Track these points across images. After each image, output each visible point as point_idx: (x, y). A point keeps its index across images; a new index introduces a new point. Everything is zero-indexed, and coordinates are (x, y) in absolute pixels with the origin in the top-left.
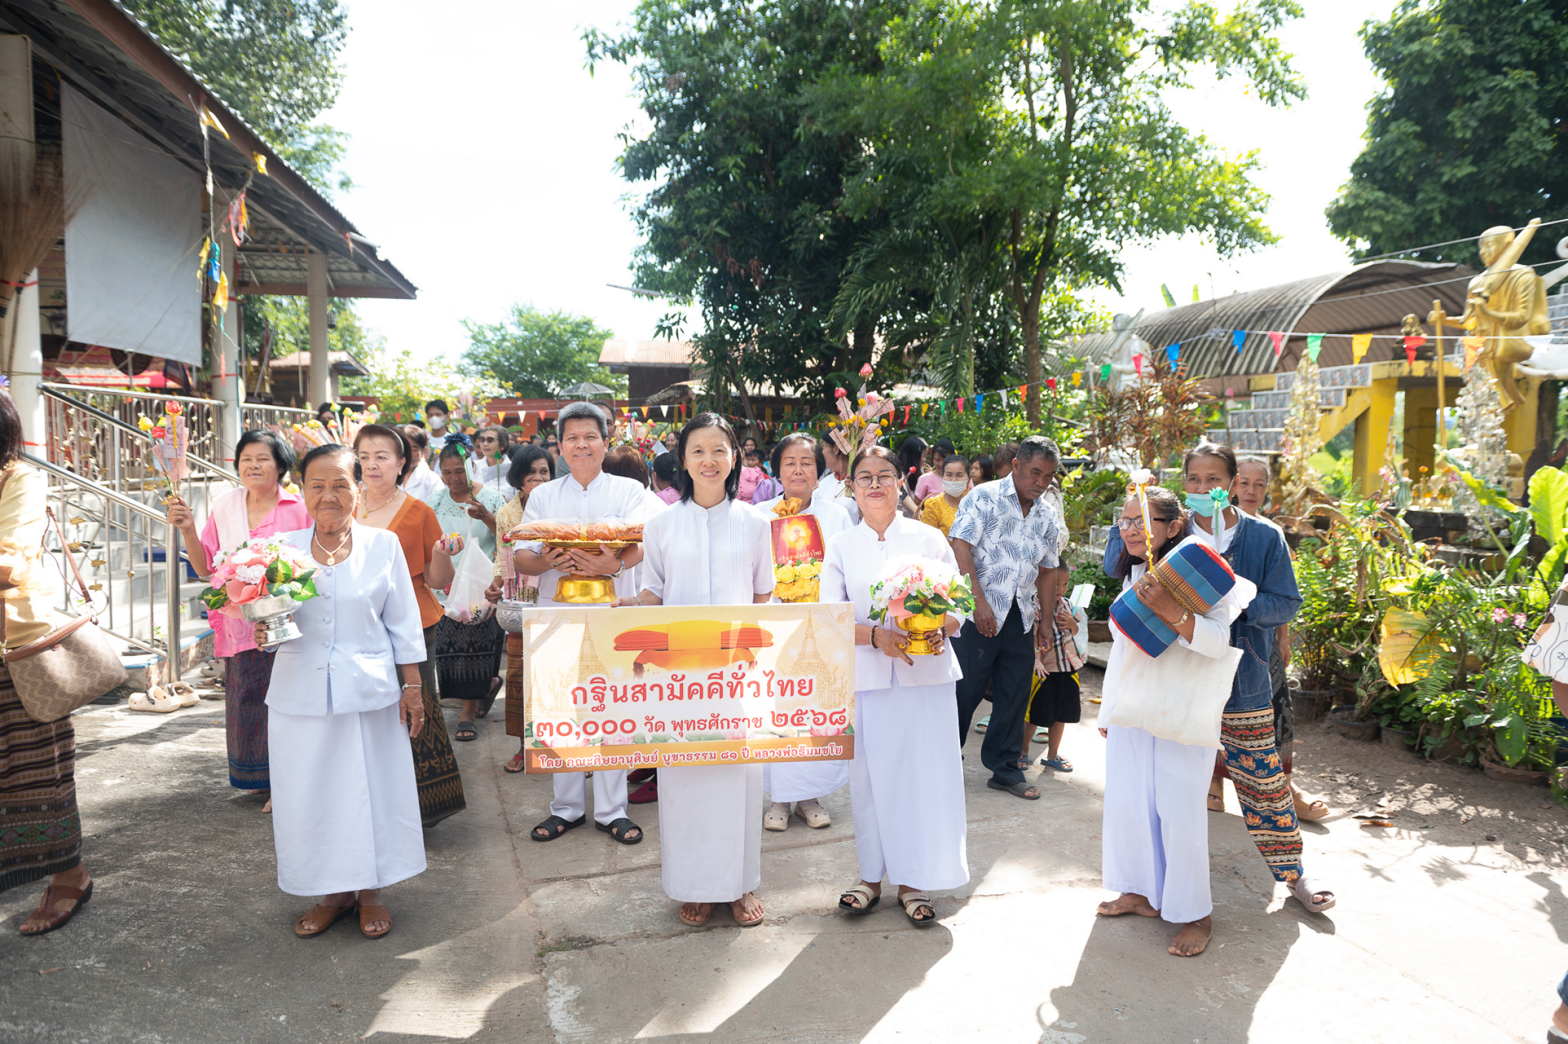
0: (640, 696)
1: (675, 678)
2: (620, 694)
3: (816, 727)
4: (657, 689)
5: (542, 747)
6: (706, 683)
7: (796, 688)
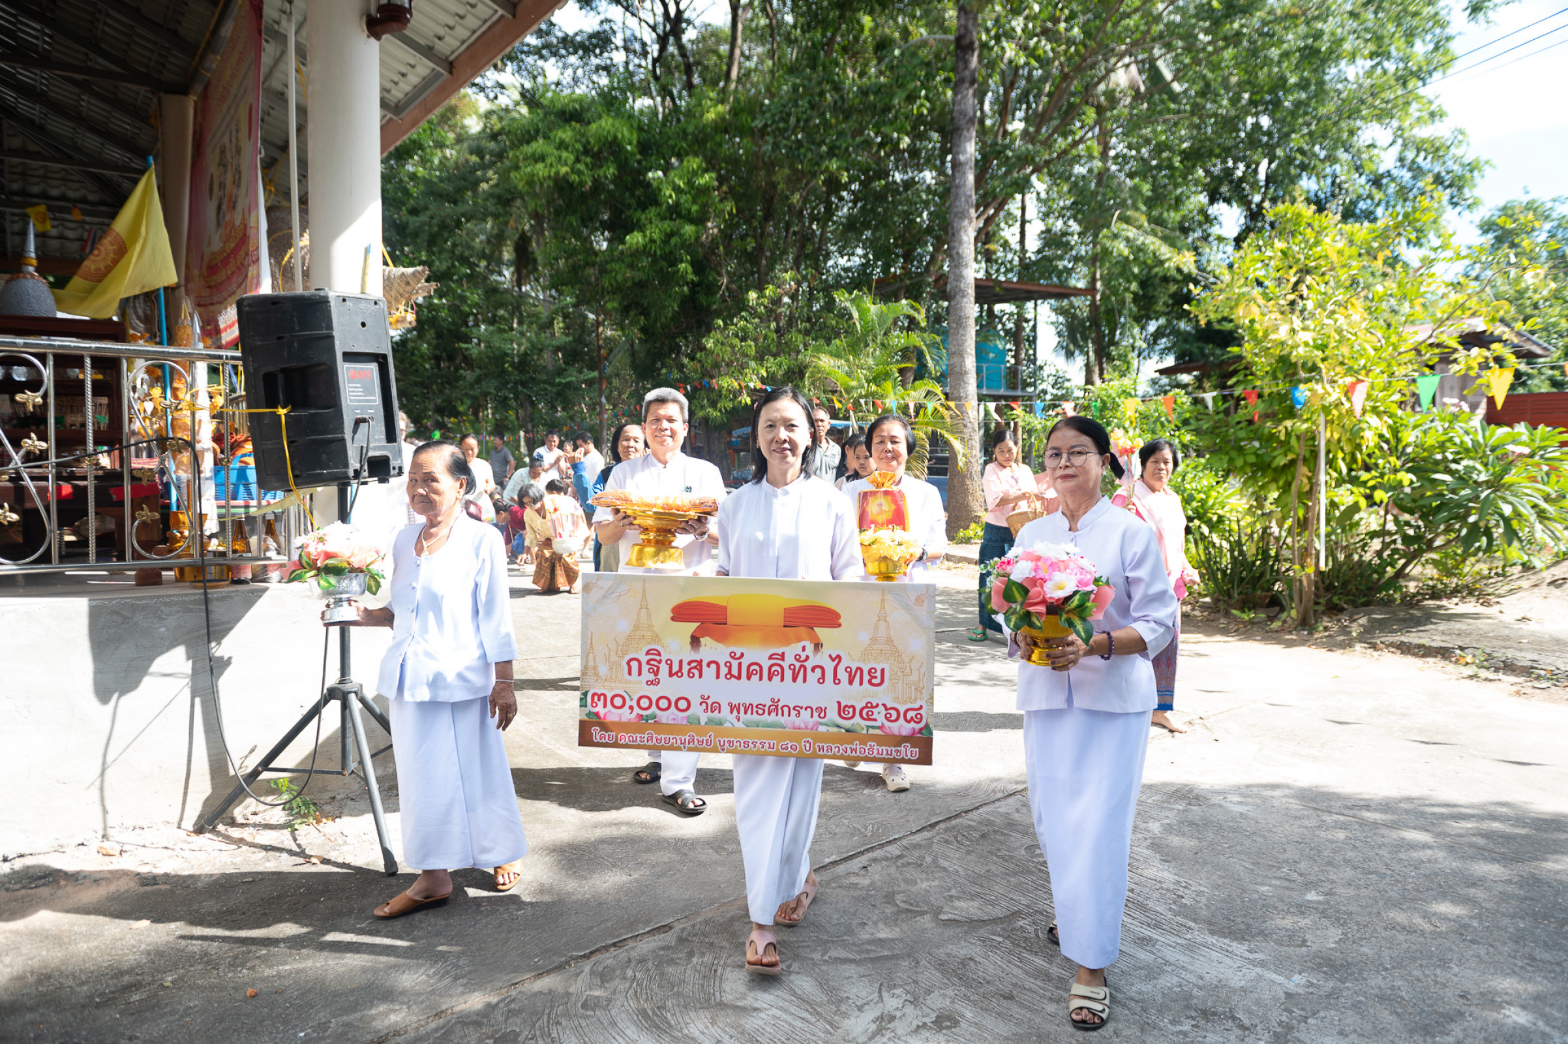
0: (696, 672)
1: (733, 655)
2: (675, 668)
3: (887, 724)
4: (713, 666)
5: (595, 719)
6: (766, 664)
7: (866, 677)
